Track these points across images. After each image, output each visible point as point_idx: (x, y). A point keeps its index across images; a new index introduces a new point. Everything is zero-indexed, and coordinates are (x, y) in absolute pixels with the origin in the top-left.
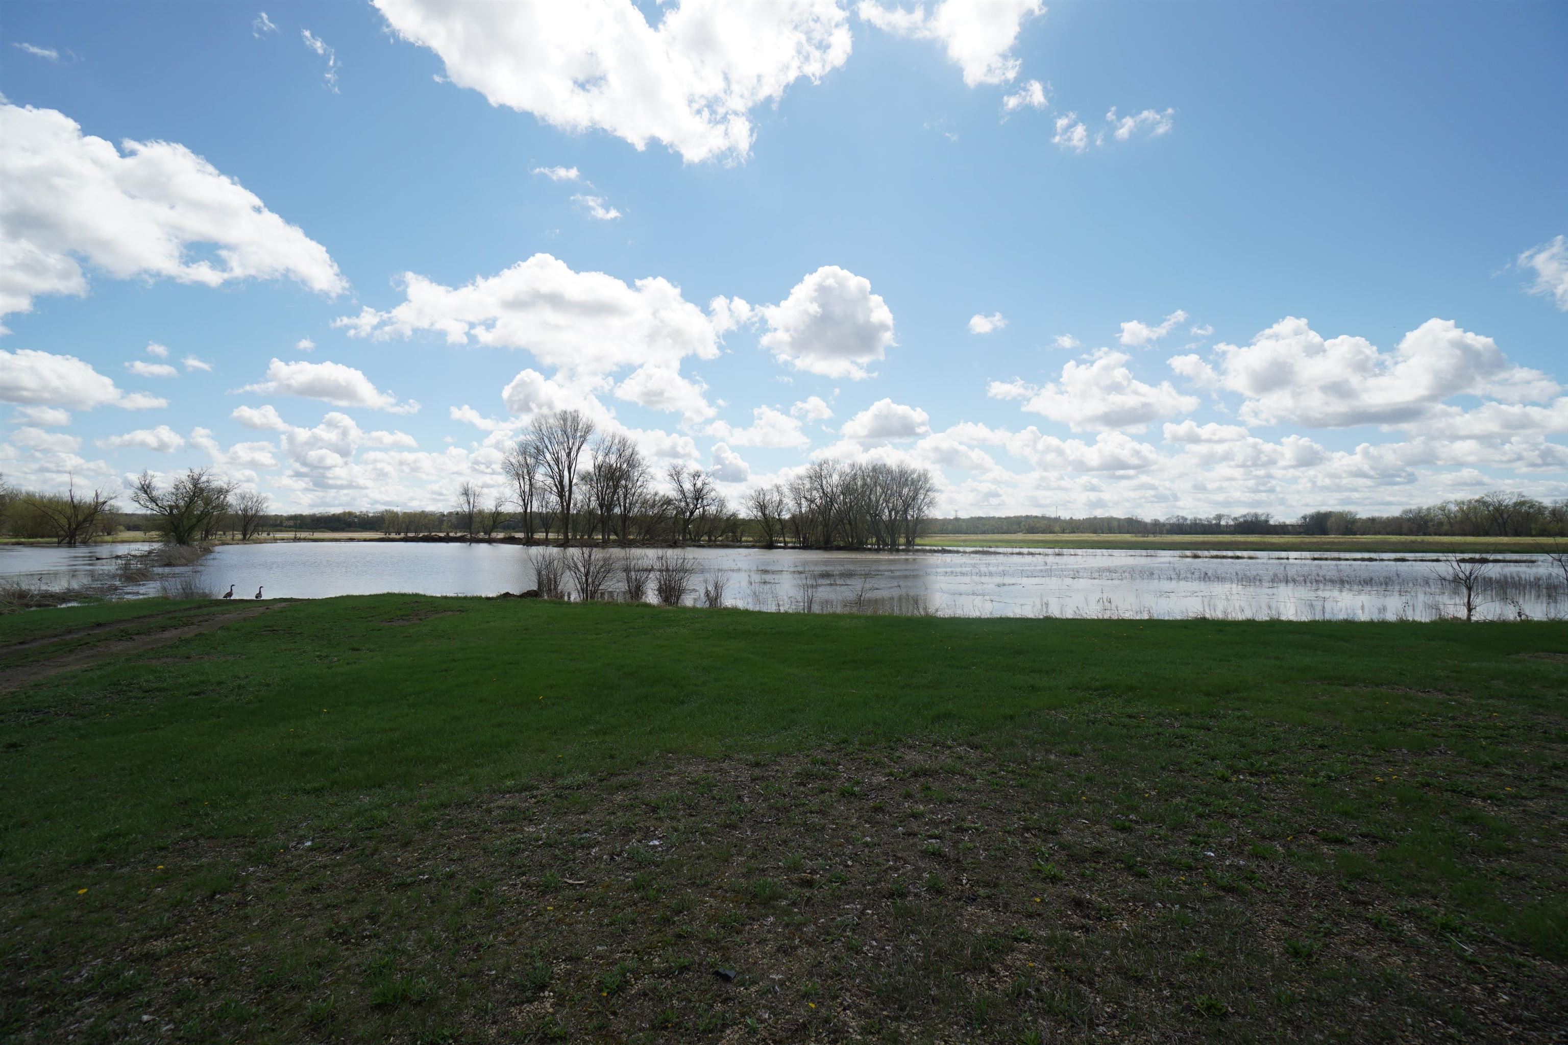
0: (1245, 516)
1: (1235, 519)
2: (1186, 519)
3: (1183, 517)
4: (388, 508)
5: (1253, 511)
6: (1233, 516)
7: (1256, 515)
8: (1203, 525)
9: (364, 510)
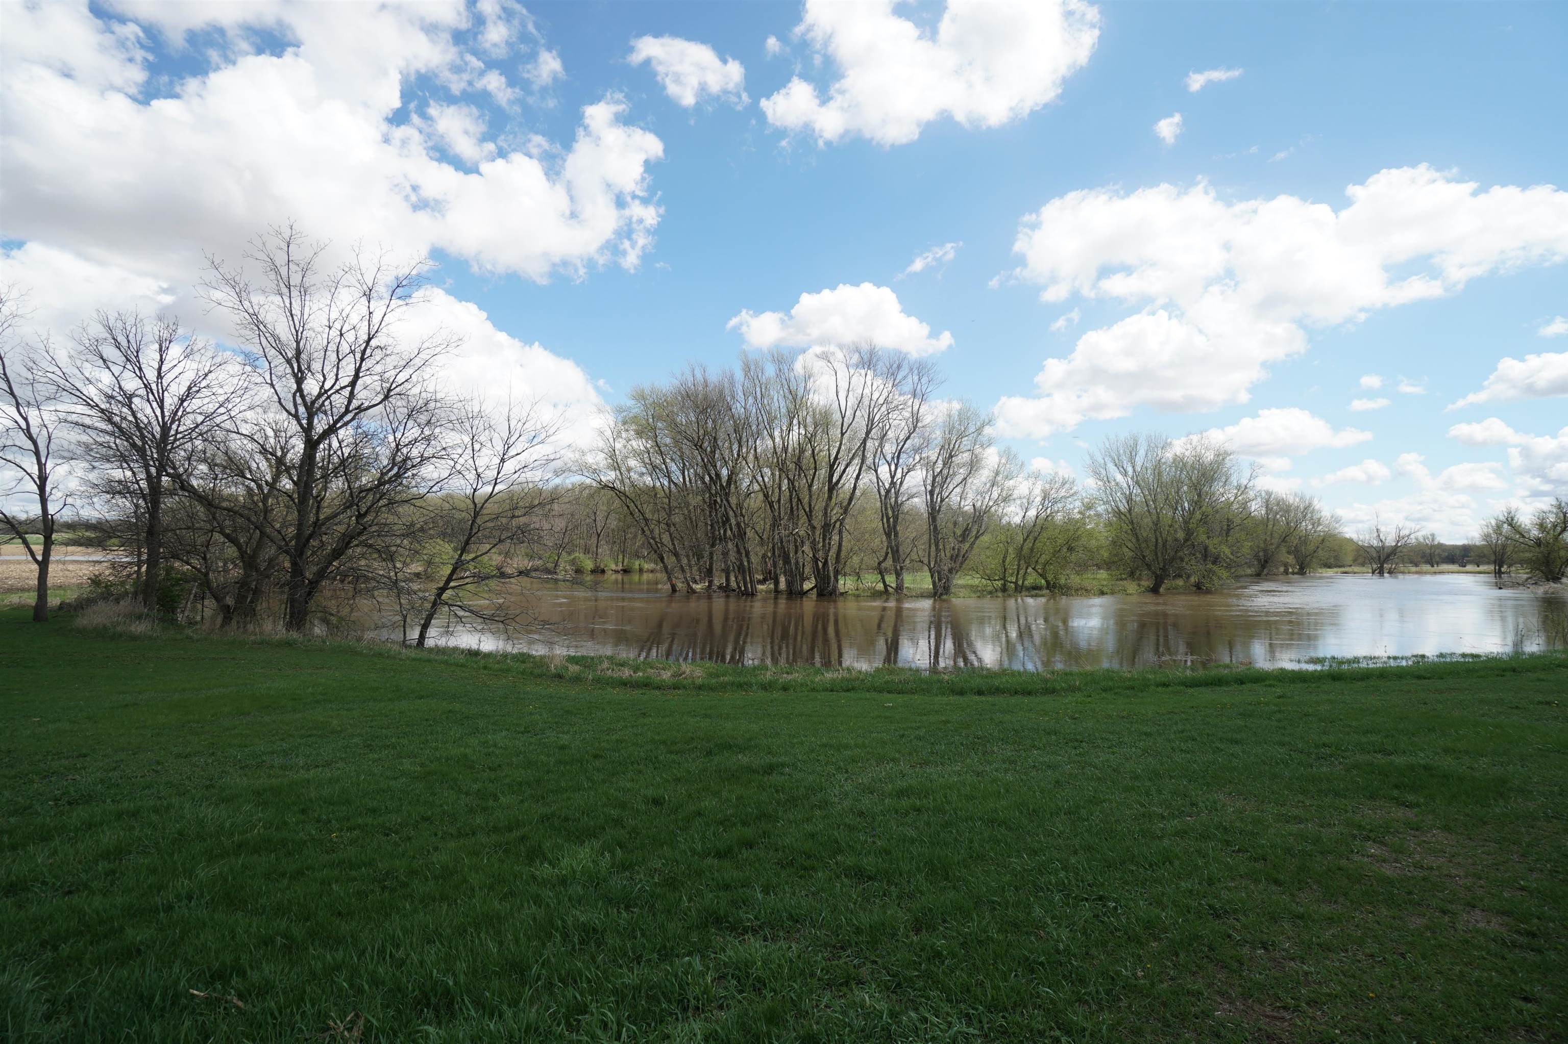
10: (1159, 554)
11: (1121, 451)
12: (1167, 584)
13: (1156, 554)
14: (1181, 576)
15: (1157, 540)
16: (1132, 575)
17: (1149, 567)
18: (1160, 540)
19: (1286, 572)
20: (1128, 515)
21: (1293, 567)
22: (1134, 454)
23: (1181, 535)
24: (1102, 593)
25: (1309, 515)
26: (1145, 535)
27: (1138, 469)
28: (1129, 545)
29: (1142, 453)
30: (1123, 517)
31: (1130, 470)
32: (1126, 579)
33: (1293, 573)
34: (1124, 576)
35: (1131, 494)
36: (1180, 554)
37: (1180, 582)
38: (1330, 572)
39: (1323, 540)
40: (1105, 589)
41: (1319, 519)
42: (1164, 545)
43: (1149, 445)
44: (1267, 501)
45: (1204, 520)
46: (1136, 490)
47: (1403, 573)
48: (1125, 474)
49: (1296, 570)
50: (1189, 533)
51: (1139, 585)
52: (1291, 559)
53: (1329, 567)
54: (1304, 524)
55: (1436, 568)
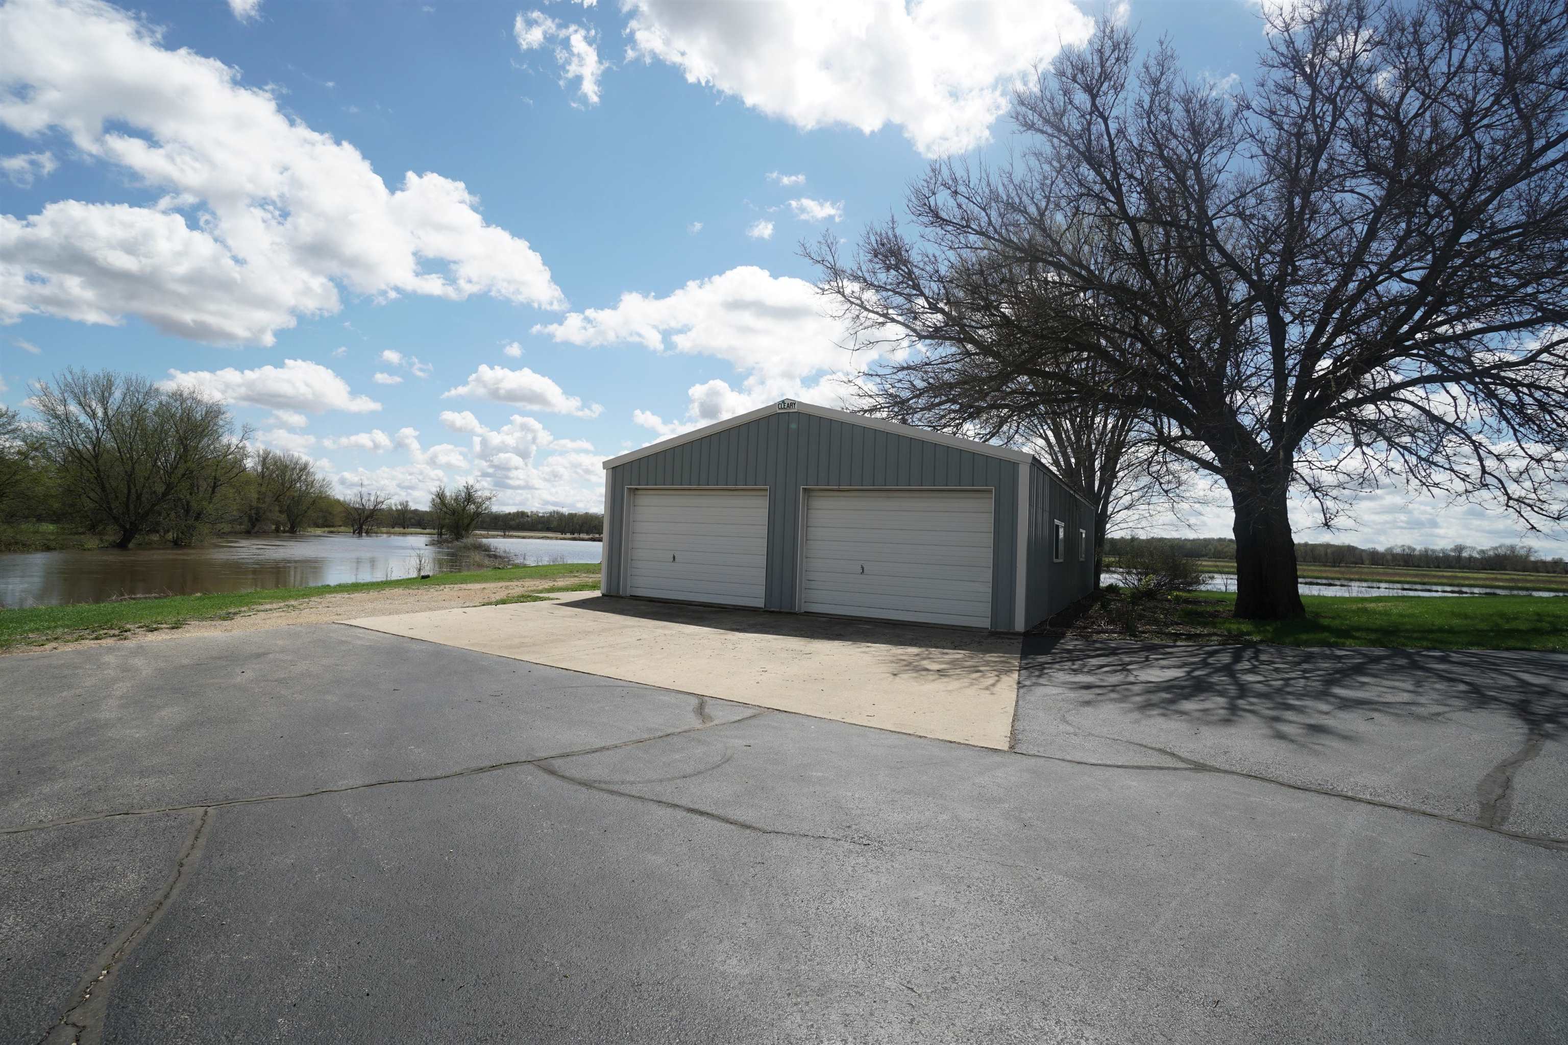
0: (1496, 548)
1: (1483, 551)
2: (1414, 550)
3: (1409, 548)
4: (556, 509)
5: (1508, 542)
6: (1479, 548)
7: (1512, 548)
8: (1437, 558)
9: (534, 510)
10: (132, 507)
11: (89, 390)
12: (138, 538)
13: (127, 506)
14: (158, 532)
15: (129, 491)
16: (92, 528)
17: (116, 519)
18: (133, 491)
19: (277, 530)
20: (93, 462)
21: (284, 526)
22: (106, 394)
23: (160, 489)
24: (48, 548)
25: (304, 477)
26: (114, 484)
27: (110, 413)
28: (92, 495)
29: (117, 395)
30: (85, 463)
31: (100, 413)
32: (83, 533)
33: (284, 532)
34: (81, 530)
35: (98, 439)
36: (157, 508)
37: (155, 537)
38: (319, 531)
39: (314, 501)
40: (53, 544)
41: (313, 482)
42: (139, 497)
43: (128, 389)
44: (265, 459)
45: (188, 474)
46: (106, 437)
47: (376, 533)
48: (93, 416)
49: (287, 529)
50: (169, 487)
51: (101, 540)
52: (283, 517)
53: (318, 527)
54: (298, 485)
55: (407, 530)
